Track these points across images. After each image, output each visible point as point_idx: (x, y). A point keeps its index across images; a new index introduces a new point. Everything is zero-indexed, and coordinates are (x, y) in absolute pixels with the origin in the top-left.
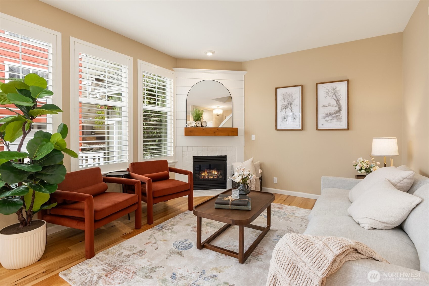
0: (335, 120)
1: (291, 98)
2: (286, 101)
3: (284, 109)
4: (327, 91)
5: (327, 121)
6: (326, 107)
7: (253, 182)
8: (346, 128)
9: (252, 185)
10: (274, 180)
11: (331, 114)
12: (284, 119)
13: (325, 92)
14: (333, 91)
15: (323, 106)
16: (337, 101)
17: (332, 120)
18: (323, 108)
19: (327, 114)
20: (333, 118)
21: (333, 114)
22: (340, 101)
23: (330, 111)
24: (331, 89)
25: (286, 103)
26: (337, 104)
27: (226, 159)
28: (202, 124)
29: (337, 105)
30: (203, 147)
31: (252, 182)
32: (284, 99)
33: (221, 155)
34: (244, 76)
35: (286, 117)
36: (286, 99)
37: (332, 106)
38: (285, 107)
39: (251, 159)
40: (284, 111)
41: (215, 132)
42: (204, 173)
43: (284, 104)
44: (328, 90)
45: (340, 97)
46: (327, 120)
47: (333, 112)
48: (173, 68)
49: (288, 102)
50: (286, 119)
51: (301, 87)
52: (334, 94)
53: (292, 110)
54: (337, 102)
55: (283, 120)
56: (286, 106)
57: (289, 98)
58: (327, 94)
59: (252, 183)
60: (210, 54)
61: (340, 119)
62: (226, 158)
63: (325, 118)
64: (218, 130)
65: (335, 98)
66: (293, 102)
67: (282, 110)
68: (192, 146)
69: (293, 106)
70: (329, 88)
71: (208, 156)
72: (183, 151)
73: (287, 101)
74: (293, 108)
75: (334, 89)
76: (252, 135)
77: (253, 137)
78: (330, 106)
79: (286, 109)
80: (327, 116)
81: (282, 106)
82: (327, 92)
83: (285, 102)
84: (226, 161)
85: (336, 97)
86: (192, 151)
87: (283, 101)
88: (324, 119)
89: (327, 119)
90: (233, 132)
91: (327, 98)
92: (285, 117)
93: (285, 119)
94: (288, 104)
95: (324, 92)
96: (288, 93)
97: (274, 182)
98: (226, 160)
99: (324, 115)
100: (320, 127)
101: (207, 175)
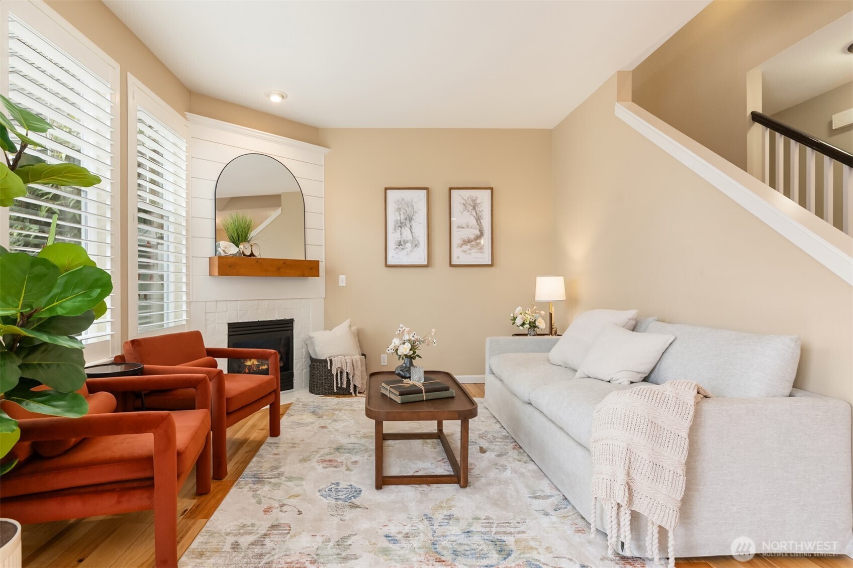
0: (474, 250)
1: (410, 209)
2: (402, 213)
3: (400, 228)
4: (464, 202)
5: (465, 252)
6: (463, 228)
7: (357, 365)
8: (490, 263)
9: (356, 373)
10: (382, 360)
11: (469, 241)
12: (399, 246)
13: (462, 205)
14: (472, 204)
15: (459, 227)
16: (478, 219)
17: (470, 249)
18: (459, 229)
19: (464, 241)
20: (472, 246)
21: (472, 241)
22: (482, 221)
23: (469, 236)
24: (470, 199)
25: (403, 217)
26: (478, 224)
27: (293, 326)
28: (252, 251)
29: (477, 226)
30: (250, 302)
31: (355, 365)
32: (399, 210)
33: (283, 318)
34: (323, 156)
35: (402, 243)
36: (403, 211)
37: (471, 228)
38: (400, 224)
39: (346, 324)
40: (398, 231)
41: (279, 269)
42: (251, 360)
43: (399, 219)
44: (466, 200)
45: (481, 214)
46: (465, 250)
47: (472, 237)
48: (185, 113)
49: (406, 216)
50: (402, 245)
51: (426, 191)
52: (474, 208)
53: (413, 231)
54: (477, 222)
55: (397, 248)
56: (403, 223)
57: (407, 209)
58: (464, 207)
59: (355, 369)
60: (276, 99)
61: (481, 248)
62: (293, 323)
63: (461, 247)
64: (284, 263)
65: (475, 215)
66: (414, 217)
67: (395, 230)
68: (227, 301)
69: (413, 223)
70: (466, 199)
71: (259, 322)
72: (206, 313)
73: (404, 213)
74: (413, 227)
75: (473, 201)
76: (341, 277)
77: (342, 280)
78: (468, 227)
79: (403, 229)
80: (464, 244)
81: (396, 221)
82: (464, 204)
83: (400, 215)
84: (293, 330)
85: (476, 213)
86: (227, 311)
87: (397, 213)
88: (459, 249)
89: (465, 248)
90: (311, 269)
91: (464, 213)
92: (400, 242)
93: (401, 247)
94: (406, 219)
95: (460, 203)
96: (406, 200)
97: (382, 364)
98: (292, 328)
99: (461, 242)
100: (455, 261)
101: (257, 363)
